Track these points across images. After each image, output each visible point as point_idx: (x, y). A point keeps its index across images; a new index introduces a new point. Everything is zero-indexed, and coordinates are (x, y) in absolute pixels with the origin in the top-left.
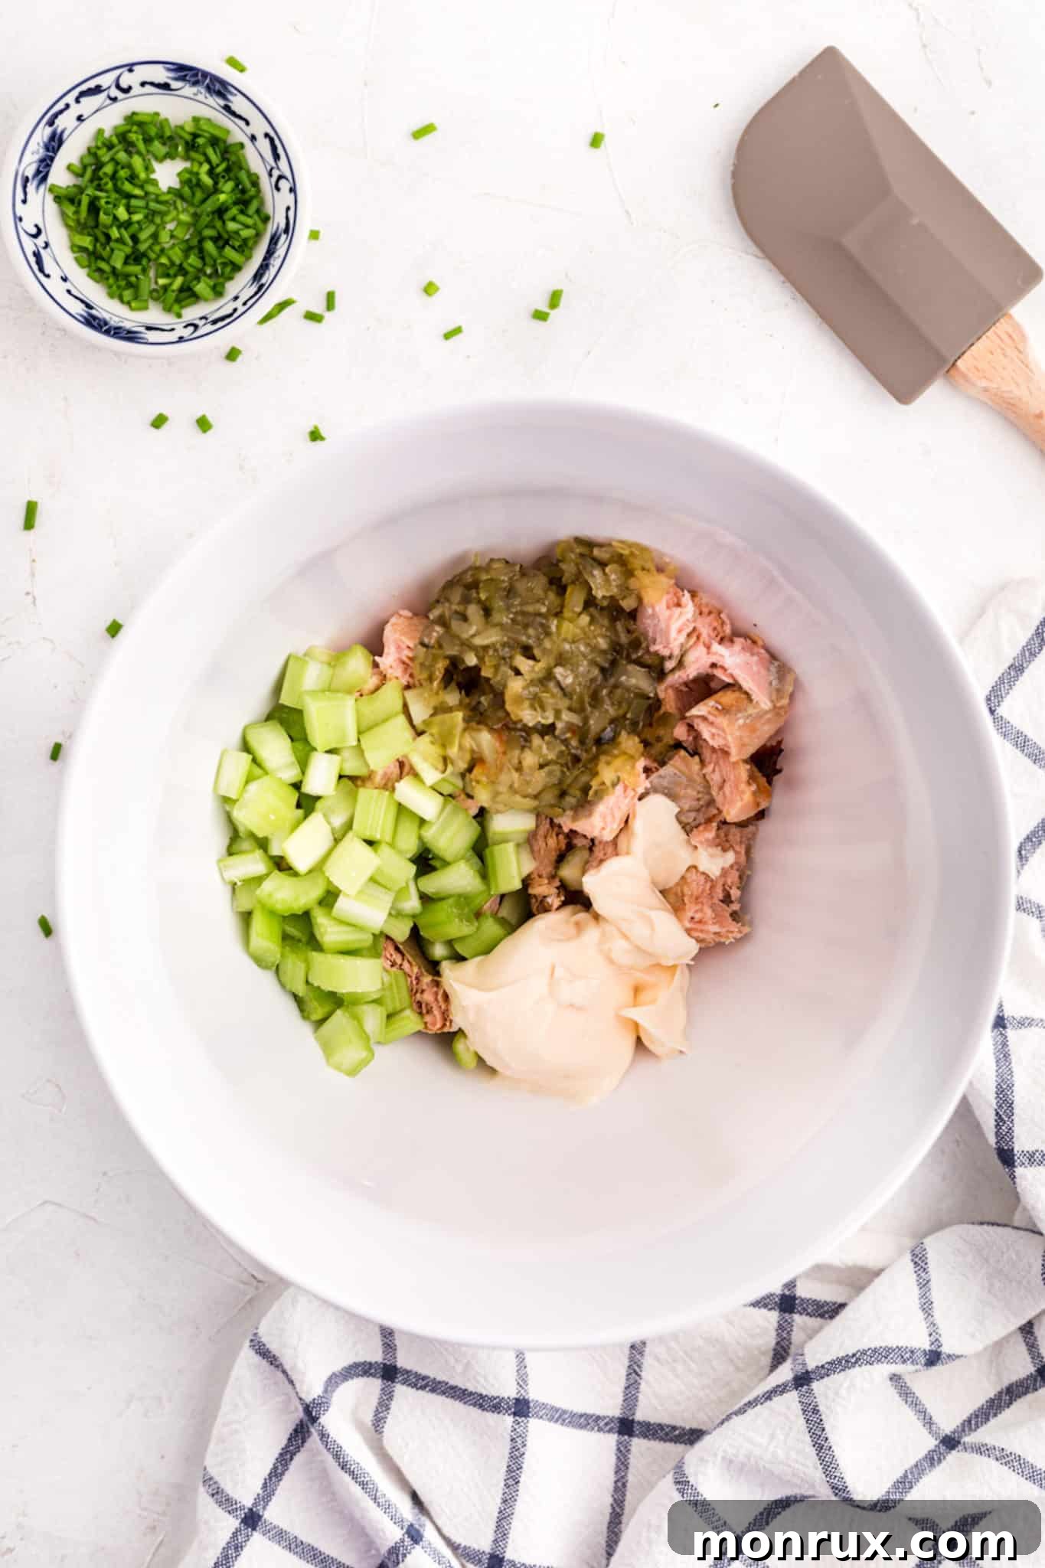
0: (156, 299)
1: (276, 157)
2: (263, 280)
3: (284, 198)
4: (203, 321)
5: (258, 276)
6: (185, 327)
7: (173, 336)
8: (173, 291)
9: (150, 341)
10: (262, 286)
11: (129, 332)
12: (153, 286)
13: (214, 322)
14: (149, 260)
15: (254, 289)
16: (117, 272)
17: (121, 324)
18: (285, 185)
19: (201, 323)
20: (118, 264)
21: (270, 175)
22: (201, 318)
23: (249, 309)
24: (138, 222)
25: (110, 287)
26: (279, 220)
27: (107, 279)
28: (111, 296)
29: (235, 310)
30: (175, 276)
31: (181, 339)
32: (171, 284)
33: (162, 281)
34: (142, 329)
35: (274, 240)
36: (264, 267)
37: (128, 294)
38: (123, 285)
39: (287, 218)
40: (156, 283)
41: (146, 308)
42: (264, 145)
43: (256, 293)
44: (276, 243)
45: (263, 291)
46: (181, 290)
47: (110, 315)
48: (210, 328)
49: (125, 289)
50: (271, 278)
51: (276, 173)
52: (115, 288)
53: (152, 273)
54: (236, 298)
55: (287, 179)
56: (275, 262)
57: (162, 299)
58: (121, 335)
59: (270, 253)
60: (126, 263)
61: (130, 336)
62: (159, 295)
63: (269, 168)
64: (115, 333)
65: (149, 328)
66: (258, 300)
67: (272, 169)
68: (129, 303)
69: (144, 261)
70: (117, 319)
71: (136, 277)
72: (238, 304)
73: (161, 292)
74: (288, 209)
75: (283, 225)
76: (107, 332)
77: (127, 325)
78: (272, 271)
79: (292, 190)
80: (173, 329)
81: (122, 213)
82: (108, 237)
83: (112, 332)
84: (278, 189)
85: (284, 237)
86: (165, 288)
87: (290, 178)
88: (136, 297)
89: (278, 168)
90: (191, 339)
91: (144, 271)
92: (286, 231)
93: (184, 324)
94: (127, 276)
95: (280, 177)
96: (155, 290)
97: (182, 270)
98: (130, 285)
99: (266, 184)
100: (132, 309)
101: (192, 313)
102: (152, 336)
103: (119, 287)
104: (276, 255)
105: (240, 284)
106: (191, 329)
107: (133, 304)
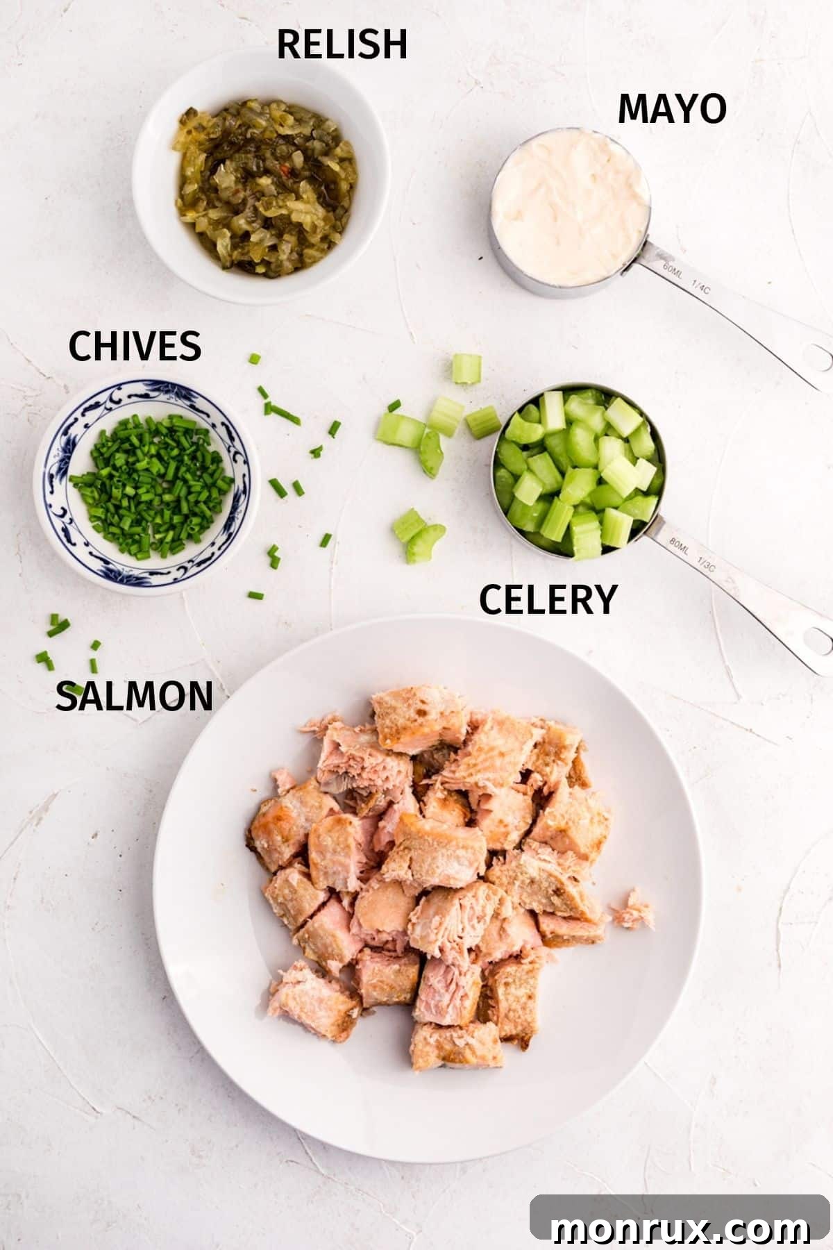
0: (155, 550)
1: (232, 439)
2: (231, 530)
3: (240, 468)
4: (191, 563)
5: (227, 526)
6: (178, 569)
7: (169, 579)
8: (167, 543)
9: (154, 584)
10: (230, 535)
11: (138, 578)
12: (152, 540)
13: (199, 564)
14: (147, 522)
15: (225, 537)
16: (125, 532)
17: (131, 573)
18: (240, 458)
19: (189, 565)
20: (126, 525)
21: (229, 451)
22: (189, 561)
23: (223, 553)
25: (121, 545)
26: (239, 483)
27: (118, 539)
28: (122, 551)
29: (213, 554)
30: (167, 531)
31: (176, 581)
32: (165, 537)
33: (158, 536)
34: (147, 575)
35: (236, 499)
36: (231, 519)
37: (134, 548)
38: (130, 542)
39: (244, 483)
40: (154, 537)
41: (149, 557)
42: (222, 431)
43: (227, 540)
44: (238, 501)
45: (231, 538)
46: (173, 541)
47: (122, 567)
48: (196, 569)
49: (131, 546)
50: (236, 529)
51: (233, 450)
52: (124, 545)
53: (150, 532)
54: (213, 544)
55: (241, 454)
56: (239, 516)
57: (159, 549)
58: (132, 582)
59: (235, 508)
60: (131, 526)
61: (138, 582)
62: (159, 546)
63: (227, 446)
64: (127, 581)
65: (152, 573)
66: (230, 544)
67: (230, 447)
68: (135, 555)
69: (144, 523)
70: (128, 569)
71: (139, 535)
72: (215, 548)
73: (158, 545)
74: (244, 475)
75: (241, 488)
76: (121, 582)
77: (136, 573)
78: (237, 522)
79: (246, 462)
80: (169, 573)
81: (130, 491)
82: (118, 507)
83: (125, 581)
84: (236, 461)
85: (243, 497)
86: (161, 541)
87: (243, 453)
88: (140, 550)
89: (234, 446)
90: (184, 580)
91: (145, 530)
92: (244, 492)
93: (178, 567)
94: (132, 536)
95: (236, 453)
96: (153, 543)
97: (172, 527)
98: (135, 542)
99: (226, 458)
100: (138, 559)
101: (182, 557)
102: (155, 580)
103: (127, 544)
104: (239, 510)
105: (215, 532)
106: (182, 571)
107: (139, 556)
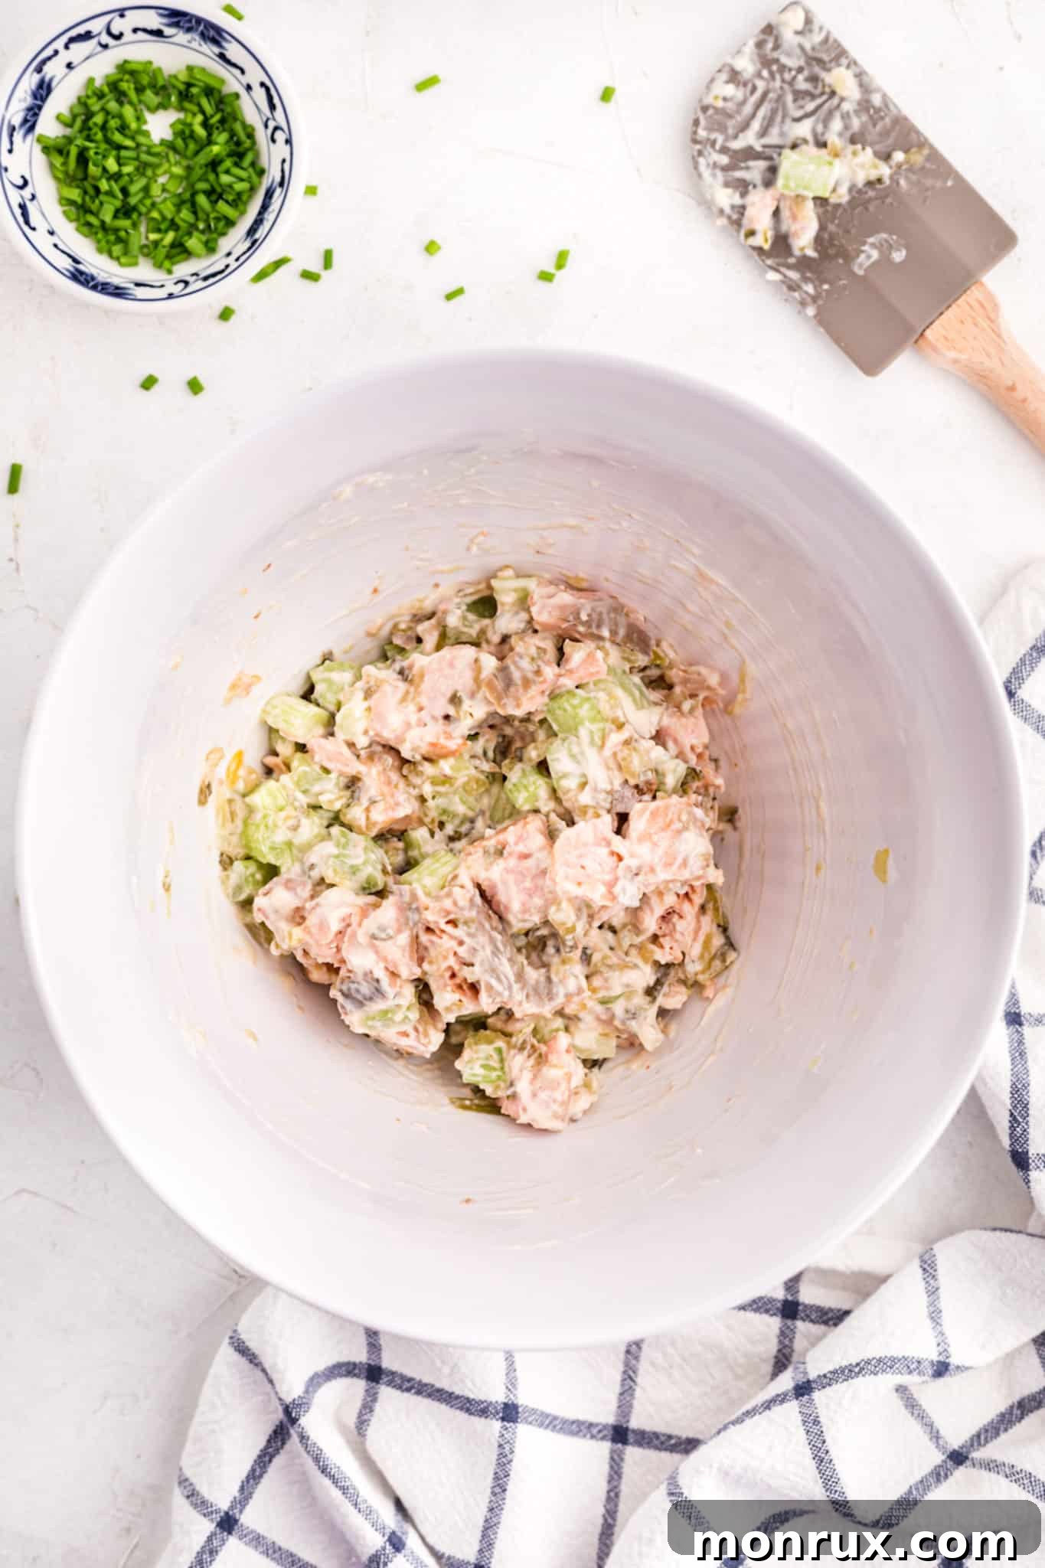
0: (147, 255)
1: (272, 107)
2: (257, 236)
3: (280, 150)
4: (195, 278)
5: (252, 231)
6: (176, 283)
7: (162, 293)
8: (164, 247)
9: (139, 297)
10: (256, 241)
11: (117, 288)
12: (144, 241)
13: (206, 278)
14: (140, 214)
15: (247, 244)
16: (107, 226)
17: (109, 280)
18: (280, 136)
19: (191, 279)
20: (107, 217)
21: (266, 126)
22: (193, 275)
23: (242, 264)
24: (129, 175)
25: (99, 241)
26: (274, 174)
27: (96, 233)
28: (100, 251)
29: (227, 266)
30: (166, 231)
31: (171, 296)
32: (162, 240)
33: (153, 236)
34: (132, 286)
35: (269, 194)
36: (258, 222)
37: (117, 249)
38: (112, 240)
39: (283, 171)
40: (147, 238)
41: (136, 264)
42: (260, 94)
43: (249, 249)
44: (271, 197)
45: (254, 248)
46: (173, 245)
47: (98, 271)
48: (201, 284)
49: (115, 244)
50: (263, 236)
51: (272, 124)
52: (103, 243)
53: (143, 229)
54: (229, 254)
55: (282, 130)
56: (270, 217)
57: (152, 255)
58: (110, 291)
59: (264, 207)
60: (115, 216)
61: (118, 292)
62: (149, 250)
63: (265, 119)
64: (103, 289)
65: (138, 285)
66: (252, 254)
67: (268, 119)
68: (118, 259)
69: (135, 216)
70: (106, 275)
71: (126, 232)
72: (231, 260)
73: (151, 247)
74: (284, 161)
75: (278, 179)
76: (94, 288)
77: (116, 281)
78: (267, 225)
79: (288, 141)
80: (162, 286)
81: (112, 165)
82: (97, 190)
83: (100, 288)
84: (273, 141)
85: (278, 190)
86: (156, 244)
87: (286, 128)
88: (126, 253)
89: (274, 119)
90: (183, 296)
91: (135, 225)
92: (281, 184)
93: (175, 281)
94: (116, 230)
95: (276, 128)
96: (145, 246)
97: (173, 225)
98: (119, 240)
99: (261, 136)
100: (121, 265)
101: (183, 269)
102: (140, 292)
103: (108, 242)
104: (271, 209)
105: (234, 240)
106: (181, 285)
107: (123, 260)
